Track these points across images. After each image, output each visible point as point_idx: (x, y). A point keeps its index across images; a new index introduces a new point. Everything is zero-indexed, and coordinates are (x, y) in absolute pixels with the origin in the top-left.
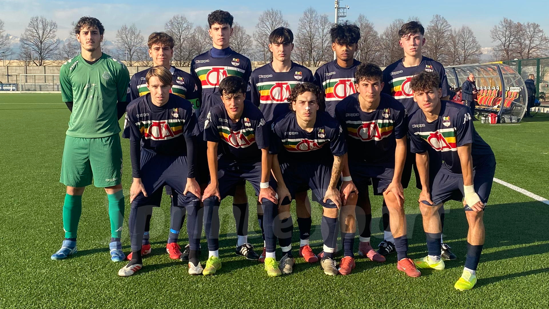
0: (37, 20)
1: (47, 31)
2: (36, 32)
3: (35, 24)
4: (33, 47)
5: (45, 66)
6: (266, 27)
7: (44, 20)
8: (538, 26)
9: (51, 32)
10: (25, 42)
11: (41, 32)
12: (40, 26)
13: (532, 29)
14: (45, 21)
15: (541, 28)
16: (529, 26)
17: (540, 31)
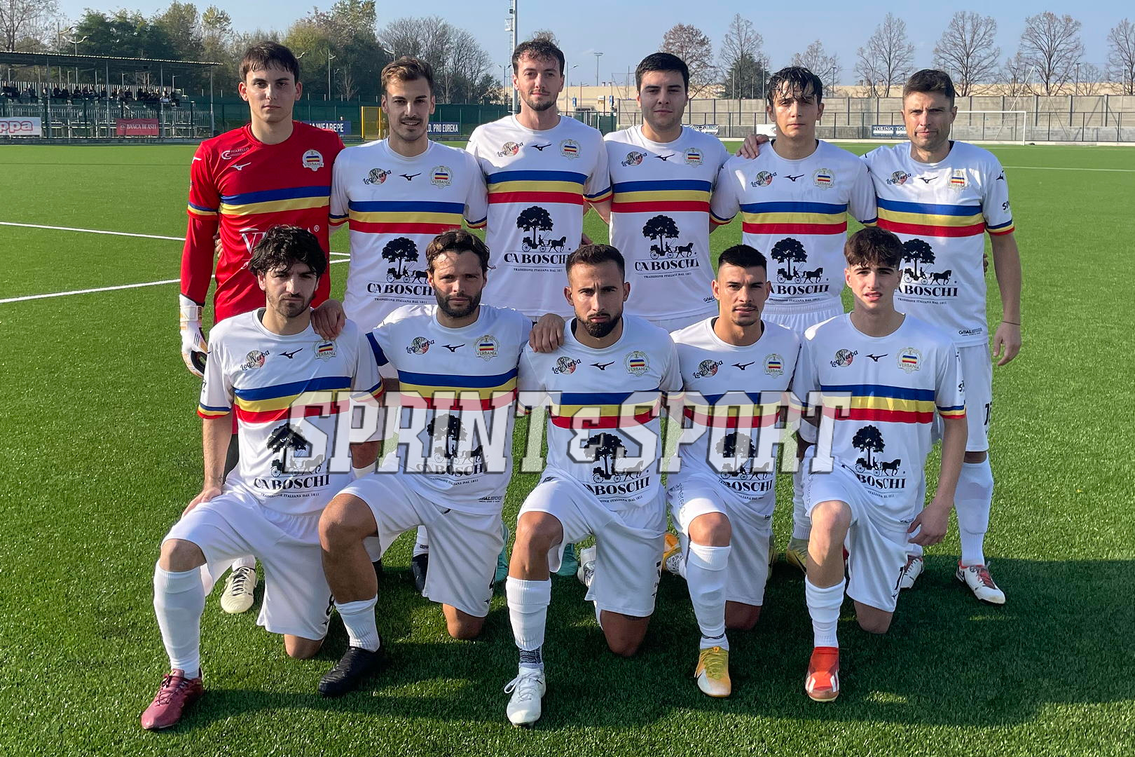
0: (963, 16)
1: (979, 35)
2: (960, 37)
3: (960, 23)
4: (953, 62)
5: (971, 97)
9: (986, 37)
11: (968, 37)
12: (968, 27)
14: (977, 18)
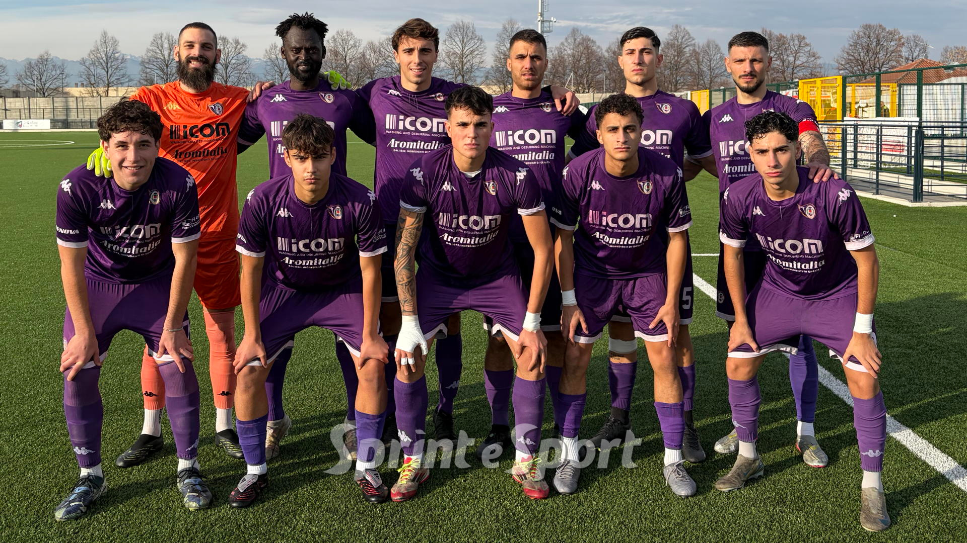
6: (454, 44)
7: (170, 38)
8: (804, 38)
10: (147, 66)
13: (797, 42)
15: (807, 41)
16: (793, 39)
17: (807, 45)
